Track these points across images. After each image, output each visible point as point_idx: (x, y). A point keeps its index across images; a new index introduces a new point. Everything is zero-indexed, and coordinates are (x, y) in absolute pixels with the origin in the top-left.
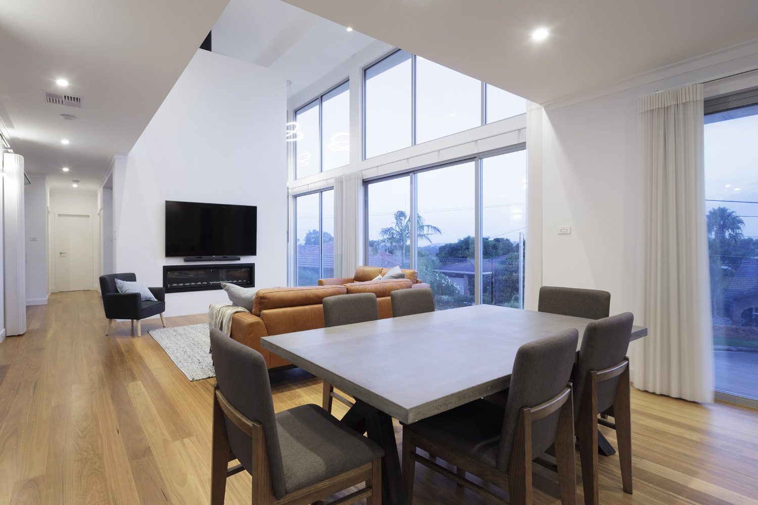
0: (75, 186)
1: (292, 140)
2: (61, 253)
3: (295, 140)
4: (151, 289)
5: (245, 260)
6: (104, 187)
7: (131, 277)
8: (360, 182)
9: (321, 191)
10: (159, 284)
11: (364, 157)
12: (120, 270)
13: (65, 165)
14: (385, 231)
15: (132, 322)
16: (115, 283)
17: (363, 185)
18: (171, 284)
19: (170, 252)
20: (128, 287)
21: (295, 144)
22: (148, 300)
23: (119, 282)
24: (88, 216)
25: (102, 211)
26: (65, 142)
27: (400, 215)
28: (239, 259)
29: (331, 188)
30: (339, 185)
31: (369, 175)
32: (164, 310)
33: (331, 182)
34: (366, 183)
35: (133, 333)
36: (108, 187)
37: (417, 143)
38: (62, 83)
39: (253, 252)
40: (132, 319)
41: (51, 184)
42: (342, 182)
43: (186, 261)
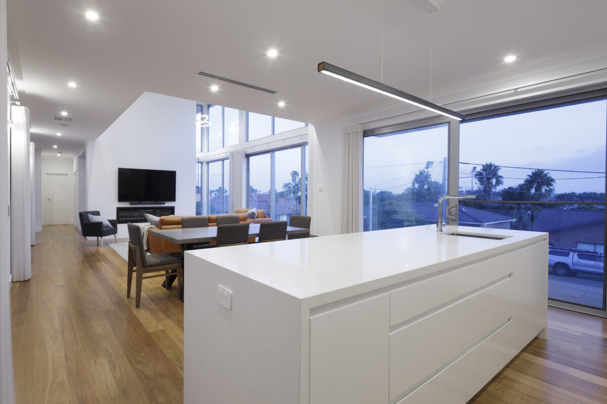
0: (59, 155)
1: (206, 126)
2: (48, 200)
3: (208, 125)
4: (109, 221)
5: (168, 204)
6: (79, 157)
7: (97, 213)
8: (244, 155)
9: (223, 160)
10: (114, 217)
11: (247, 140)
12: (90, 209)
13: (55, 144)
14: (286, 185)
15: (98, 239)
16: (88, 217)
17: (246, 157)
18: (122, 218)
19: (121, 199)
20: (96, 219)
21: (208, 128)
22: (107, 227)
23: (90, 216)
24: (67, 175)
25: (77, 172)
26: (59, 134)
27: (295, 174)
28: (164, 204)
29: (227, 159)
30: (232, 156)
31: (249, 151)
32: (116, 233)
33: (228, 155)
34: (248, 156)
35: (98, 245)
36: (83, 158)
37: (275, 133)
38: (64, 114)
39: (174, 200)
40: (98, 236)
41: (45, 154)
42: (233, 155)
43: (131, 204)
